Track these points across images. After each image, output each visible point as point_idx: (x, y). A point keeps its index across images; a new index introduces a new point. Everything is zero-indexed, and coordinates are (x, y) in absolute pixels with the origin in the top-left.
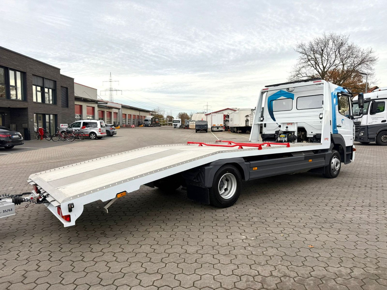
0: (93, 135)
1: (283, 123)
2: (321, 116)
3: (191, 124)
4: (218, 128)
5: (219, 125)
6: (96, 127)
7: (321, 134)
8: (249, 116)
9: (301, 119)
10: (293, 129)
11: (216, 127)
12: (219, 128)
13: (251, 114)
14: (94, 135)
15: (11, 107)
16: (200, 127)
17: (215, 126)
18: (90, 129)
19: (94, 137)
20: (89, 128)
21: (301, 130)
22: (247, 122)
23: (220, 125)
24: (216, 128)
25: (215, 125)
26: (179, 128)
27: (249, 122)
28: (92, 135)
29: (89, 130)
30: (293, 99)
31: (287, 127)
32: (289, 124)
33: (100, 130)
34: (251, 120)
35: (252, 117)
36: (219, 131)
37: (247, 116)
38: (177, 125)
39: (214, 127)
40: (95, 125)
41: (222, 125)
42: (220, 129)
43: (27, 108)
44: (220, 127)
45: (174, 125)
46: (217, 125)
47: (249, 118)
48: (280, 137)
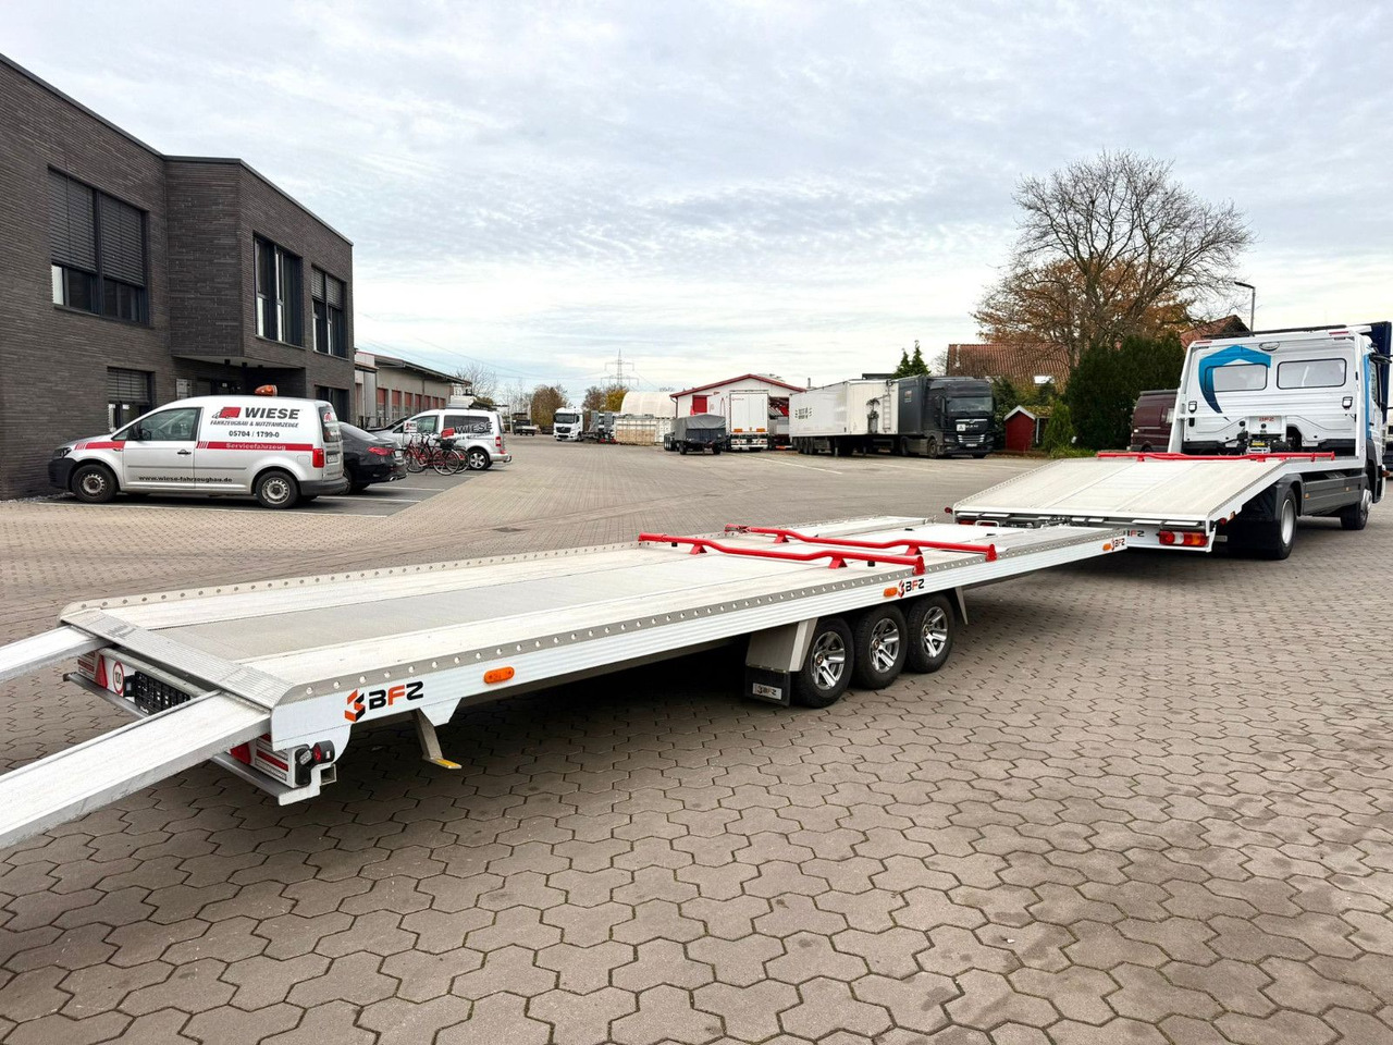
0: (479, 456)
1: (1251, 418)
2: (1347, 403)
3: (620, 428)
4: (749, 439)
5: (754, 430)
6: (487, 431)
7: (1354, 440)
8: (880, 401)
9: (1287, 408)
10: (1279, 429)
11: (744, 437)
12: (755, 441)
13: (884, 396)
14: (482, 457)
15: (266, 365)
16: (702, 438)
17: (740, 434)
18: (468, 438)
19: (482, 464)
20: (465, 435)
21: (1293, 432)
22: (874, 421)
23: (758, 430)
24: (744, 441)
25: (740, 431)
26: (577, 441)
27: (880, 420)
28: (475, 455)
29: (465, 441)
30: (1267, 366)
31: (1264, 426)
32: (1265, 418)
33: (498, 442)
34: (884, 413)
35: (887, 404)
36: (753, 450)
37: (873, 402)
38: (568, 430)
39: (736, 437)
40: (484, 425)
41: (763, 430)
42: (757, 443)
43: (304, 368)
44: (756, 437)
45: (559, 430)
46: (746, 430)
47: (878, 409)
48: (1251, 446)
